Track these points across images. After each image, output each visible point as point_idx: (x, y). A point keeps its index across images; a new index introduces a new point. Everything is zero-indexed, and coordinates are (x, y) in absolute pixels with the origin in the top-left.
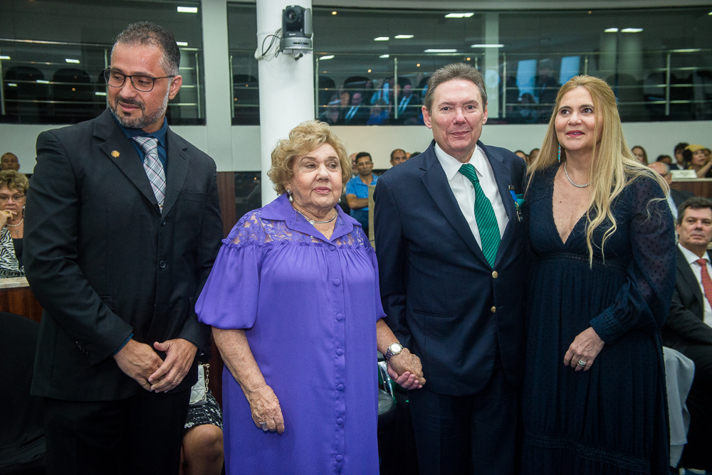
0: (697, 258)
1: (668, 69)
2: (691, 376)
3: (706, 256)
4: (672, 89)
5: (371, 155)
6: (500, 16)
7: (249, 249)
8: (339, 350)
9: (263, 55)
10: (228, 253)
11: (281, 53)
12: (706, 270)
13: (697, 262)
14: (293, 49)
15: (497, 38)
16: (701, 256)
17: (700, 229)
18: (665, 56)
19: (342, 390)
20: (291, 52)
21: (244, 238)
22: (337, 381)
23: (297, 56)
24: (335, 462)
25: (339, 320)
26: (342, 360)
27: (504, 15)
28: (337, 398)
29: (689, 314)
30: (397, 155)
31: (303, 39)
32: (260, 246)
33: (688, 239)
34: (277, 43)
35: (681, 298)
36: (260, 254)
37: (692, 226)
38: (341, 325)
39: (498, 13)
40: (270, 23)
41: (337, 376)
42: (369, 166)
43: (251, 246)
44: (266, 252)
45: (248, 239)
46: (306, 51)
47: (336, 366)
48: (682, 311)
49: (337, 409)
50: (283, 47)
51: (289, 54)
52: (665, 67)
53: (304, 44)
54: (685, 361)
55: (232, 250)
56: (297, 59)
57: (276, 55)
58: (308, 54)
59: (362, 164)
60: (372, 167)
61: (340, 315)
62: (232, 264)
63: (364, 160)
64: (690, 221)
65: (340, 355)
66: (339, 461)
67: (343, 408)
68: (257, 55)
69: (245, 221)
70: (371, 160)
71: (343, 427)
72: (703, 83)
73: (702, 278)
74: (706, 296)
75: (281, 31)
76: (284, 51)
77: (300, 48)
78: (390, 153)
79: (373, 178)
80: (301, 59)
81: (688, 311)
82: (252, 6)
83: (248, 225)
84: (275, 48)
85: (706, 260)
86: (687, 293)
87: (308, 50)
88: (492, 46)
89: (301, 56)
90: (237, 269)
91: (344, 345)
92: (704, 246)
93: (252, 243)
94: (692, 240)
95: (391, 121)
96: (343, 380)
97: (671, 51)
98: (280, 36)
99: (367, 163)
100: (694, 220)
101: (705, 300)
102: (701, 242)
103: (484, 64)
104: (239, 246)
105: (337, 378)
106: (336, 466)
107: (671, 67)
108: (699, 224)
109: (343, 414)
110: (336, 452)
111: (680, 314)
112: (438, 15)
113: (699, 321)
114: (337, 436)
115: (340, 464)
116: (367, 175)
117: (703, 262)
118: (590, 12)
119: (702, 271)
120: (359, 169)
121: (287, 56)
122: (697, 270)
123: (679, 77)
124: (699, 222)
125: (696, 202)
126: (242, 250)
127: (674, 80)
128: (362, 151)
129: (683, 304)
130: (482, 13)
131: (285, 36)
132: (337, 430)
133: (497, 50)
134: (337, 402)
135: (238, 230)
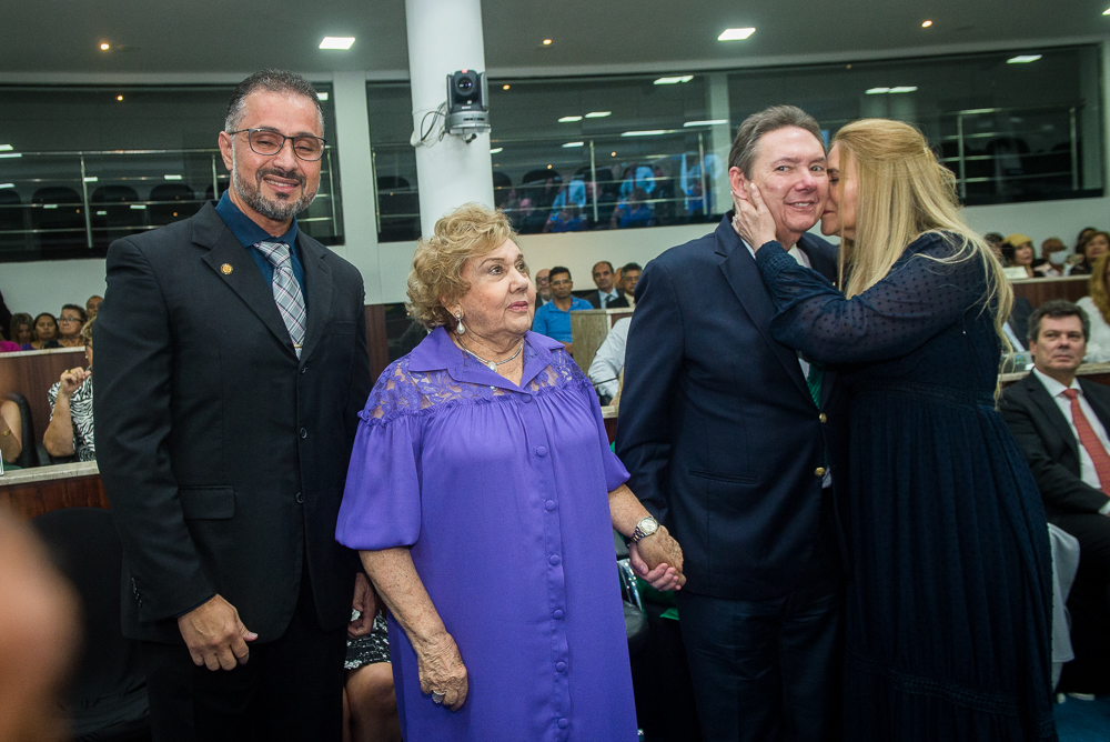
0: (1064, 388)
1: (960, 137)
2: (1075, 561)
3: (1075, 385)
4: (967, 163)
5: (570, 271)
6: (730, 78)
7: (398, 423)
8: (555, 557)
9: (423, 139)
10: (369, 434)
11: (446, 135)
12: (1078, 405)
13: (1064, 394)
14: (464, 128)
15: (726, 111)
16: (1068, 385)
17: (1066, 347)
18: (954, 119)
19: (558, 618)
20: (460, 131)
21: (389, 407)
22: (553, 605)
23: (469, 137)
24: (558, 730)
25: (551, 511)
26: (559, 572)
27: (735, 77)
28: (554, 632)
29: (1060, 470)
30: (601, 271)
31: (476, 114)
32: (415, 416)
33: (1050, 362)
34: (441, 121)
35: (1046, 446)
36: (417, 430)
37: (1053, 344)
38: (555, 516)
39: (725, 74)
40: (429, 97)
41: (553, 597)
42: (567, 285)
43: (402, 419)
44: (425, 426)
45: (395, 407)
46: (481, 129)
47: (552, 582)
48: (1049, 467)
49: (555, 648)
50: (449, 125)
51: (458, 135)
52: (956, 134)
53: (479, 119)
54: (1065, 538)
55: (375, 427)
56: (468, 142)
57: (440, 139)
58: (484, 134)
59: (557, 283)
60: (571, 287)
61: (551, 503)
62: (376, 448)
63: (560, 277)
64: (1049, 335)
65: (555, 564)
66: (563, 728)
67: (564, 646)
68: (414, 140)
69: (387, 379)
70: (570, 277)
71: (566, 675)
72: (1000, 154)
73: (1073, 416)
74: (1082, 443)
75: (446, 106)
76: (451, 131)
77: (473, 125)
78: (591, 269)
79: (572, 300)
80: (474, 141)
81: (1058, 465)
82: (406, 85)
83: (391, 387)
84: (438, 129)
85: (1076, 390)
86: (1055, 441)
87: (484, 127)
88: (719, 122)
89: (474, 137)
90: (383, 457)
91: (563, 549)
92: (1073, 370)
93: (401, 414)
94: (1056, 364)
95: (590, 226)
96: (563, 603)
97: (964, 112)
98: (444, 113)
99: (566, 281)
100: (1056, 334)
101: (1082, 448)
102: (1069, 365)
103: (712, 148)
104: (384, 421)
105: (553, 601)
106: (559, 735)
107: (964, 134)
108: (1064, 340)
109: (565, 655)
110: (558, 715)
111: (1049, 470)
112: (644, 82)
113: (1074, 479)
114: (558, 690)
115: (565, 733)
116: (565, 298)
117: (1072, 393)
118: (849, 66)
119: (1072, 407)
120: (554, 290)
121: (454, 138)
122: (1065, 406)
123: (972, 147)
124: (1064, 336)
125: (1057, 308)
126: (388, 426)
127: (968, 152)
128: (559, 265)
129: (1049, 454)
130: (704, 74)
131: (451, 111)
132: (557, 681)
133: (728, 128)
134: (555, 637)
135: (379, 396)
